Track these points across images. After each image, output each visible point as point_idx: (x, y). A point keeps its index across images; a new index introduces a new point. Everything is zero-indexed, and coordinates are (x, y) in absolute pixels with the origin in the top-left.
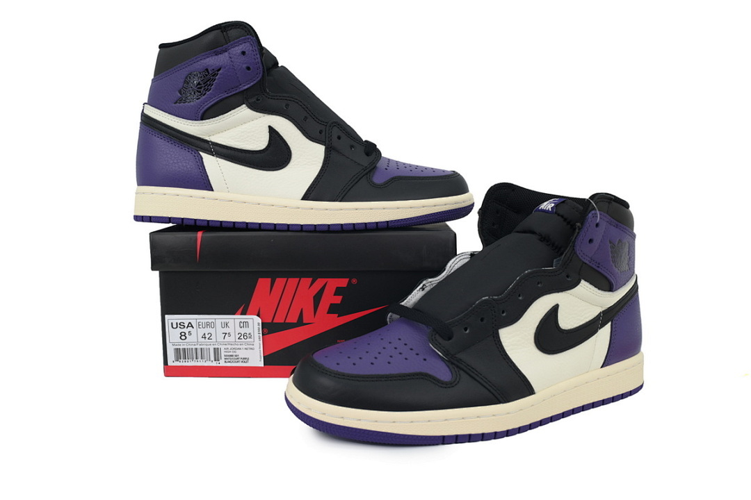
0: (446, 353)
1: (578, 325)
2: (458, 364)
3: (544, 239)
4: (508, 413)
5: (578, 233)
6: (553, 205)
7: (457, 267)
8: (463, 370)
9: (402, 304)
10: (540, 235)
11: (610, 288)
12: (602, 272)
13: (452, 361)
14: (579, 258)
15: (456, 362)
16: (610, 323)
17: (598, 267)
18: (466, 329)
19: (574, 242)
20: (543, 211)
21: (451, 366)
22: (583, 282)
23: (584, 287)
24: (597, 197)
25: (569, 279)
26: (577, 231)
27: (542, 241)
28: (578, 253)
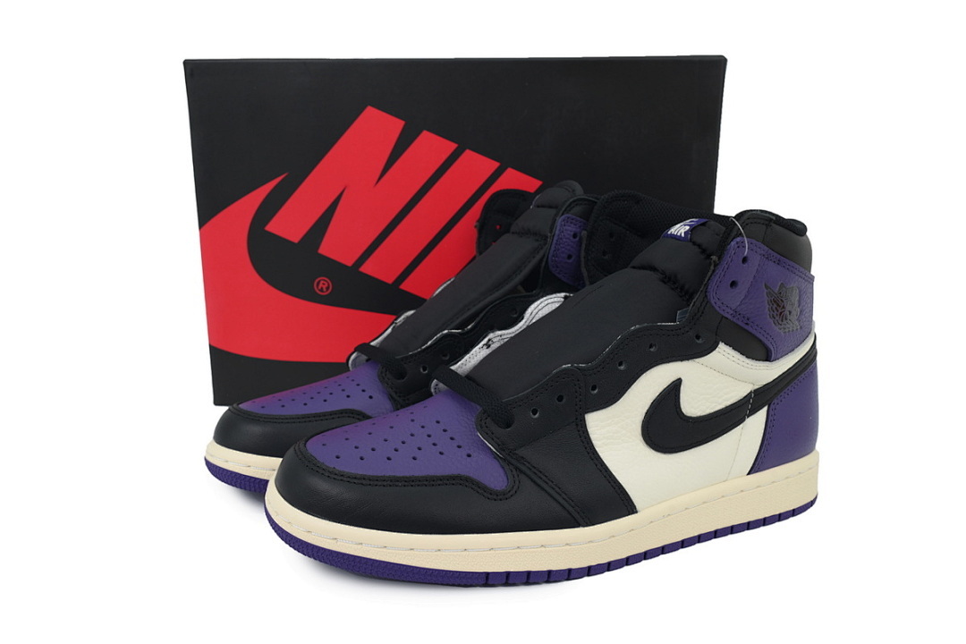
0: (500, 447)
1: (712, 411)
2: (519, 465)
3: (669, 279)
4: (591, 542)
5: (714, 271)
6: (688, 228)
7: (541, 314)
8: (525, 474)
9: (452, 368)
10: (663, 273)
11: (767, 356)
12: (754, 332)
13: (508, 457)
14: (716, 311)
15: (513, 461)
16: (766, 408)
17: (747, 324)
18: (535, 412)
19: (707, 285)
20: (674, 237)
21: (507, 467)
22: (722, 346)
23: (724, 355)
24: (746, 216)
25: (700, 341)
26: (712, 268)
27: (665, 283)
28: (713, 302)
